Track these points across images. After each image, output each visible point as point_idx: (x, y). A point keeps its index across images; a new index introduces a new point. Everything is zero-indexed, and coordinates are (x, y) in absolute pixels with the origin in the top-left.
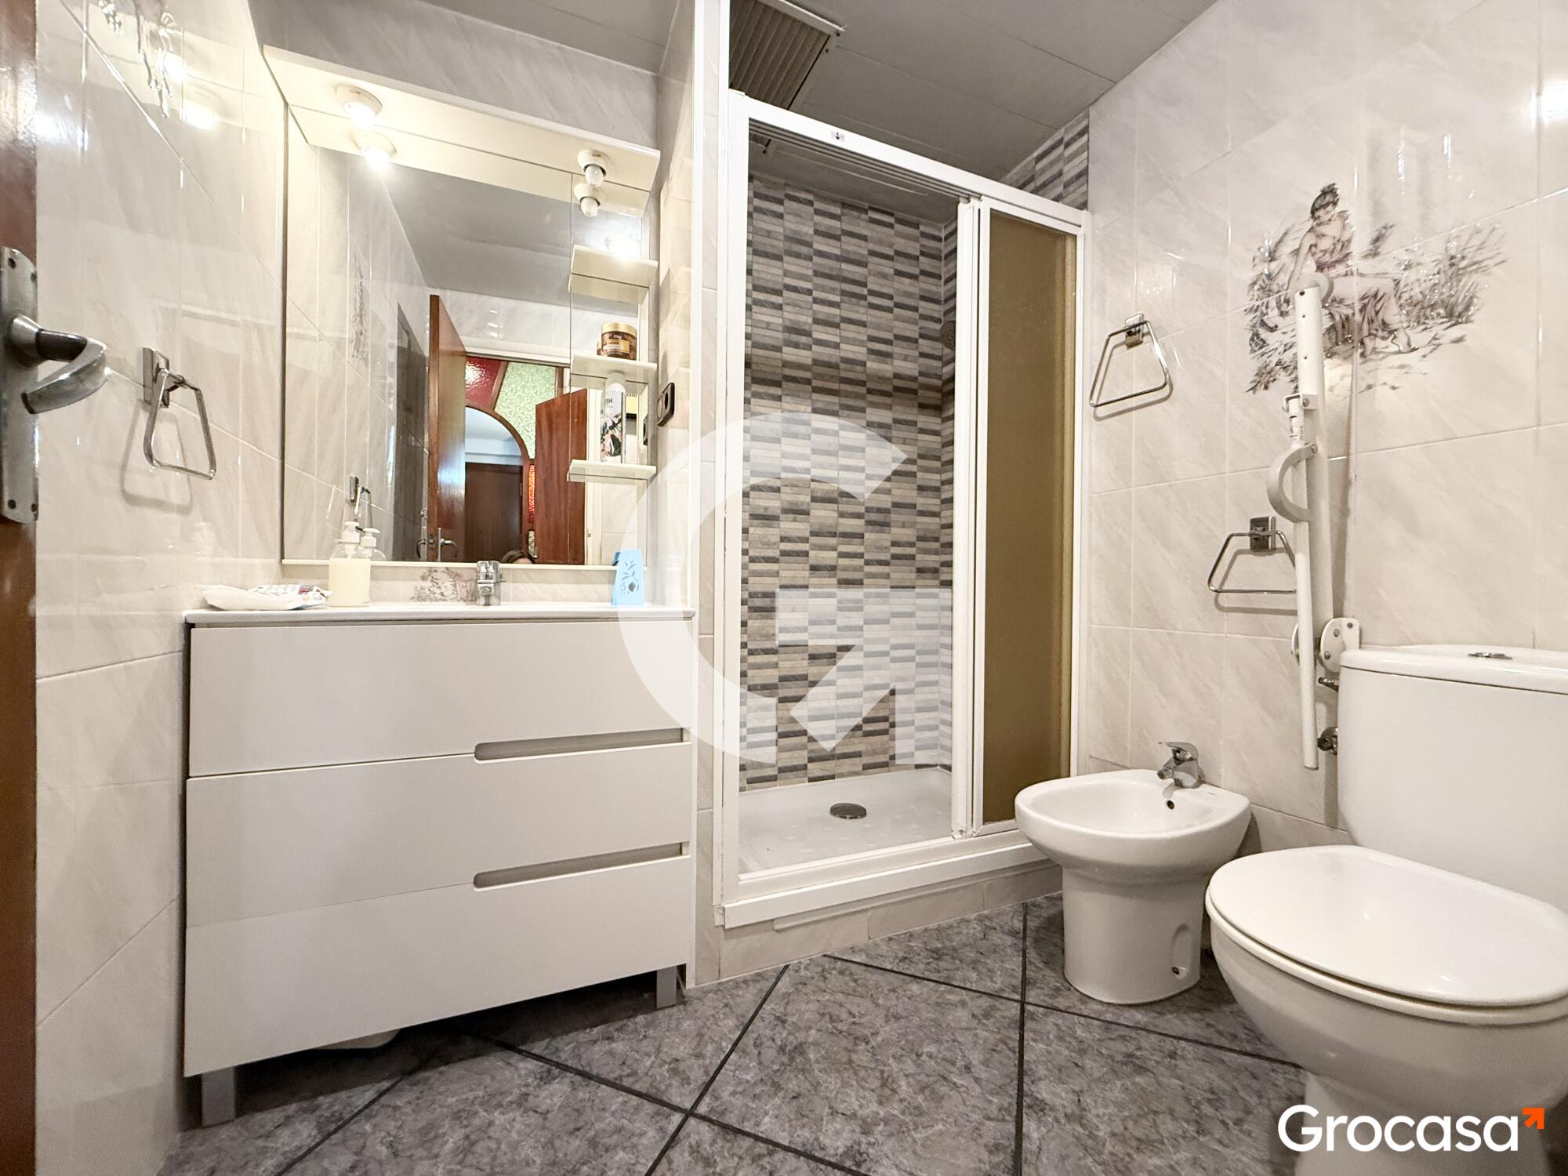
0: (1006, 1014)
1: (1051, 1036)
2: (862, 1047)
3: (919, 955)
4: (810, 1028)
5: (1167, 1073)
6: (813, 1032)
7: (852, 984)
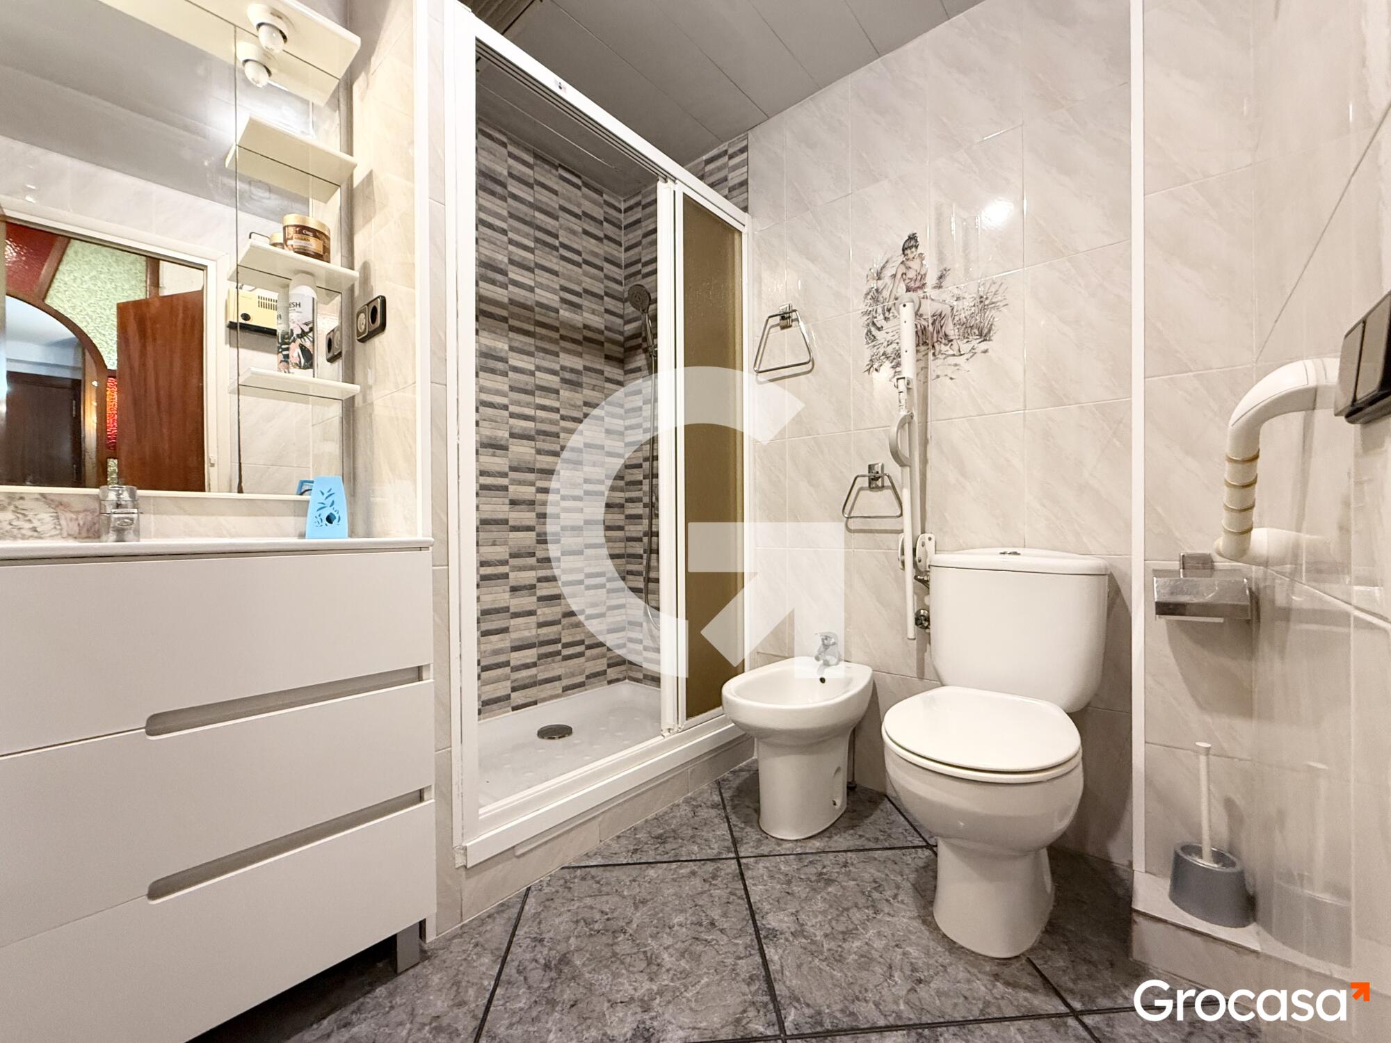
0: (729, 871)
1: (765, 878)
2: (621, 937)
3: (647, 843)
4: (569, 938)
5: (846, 878)
6: (572, 940)
7: (595, 886)
